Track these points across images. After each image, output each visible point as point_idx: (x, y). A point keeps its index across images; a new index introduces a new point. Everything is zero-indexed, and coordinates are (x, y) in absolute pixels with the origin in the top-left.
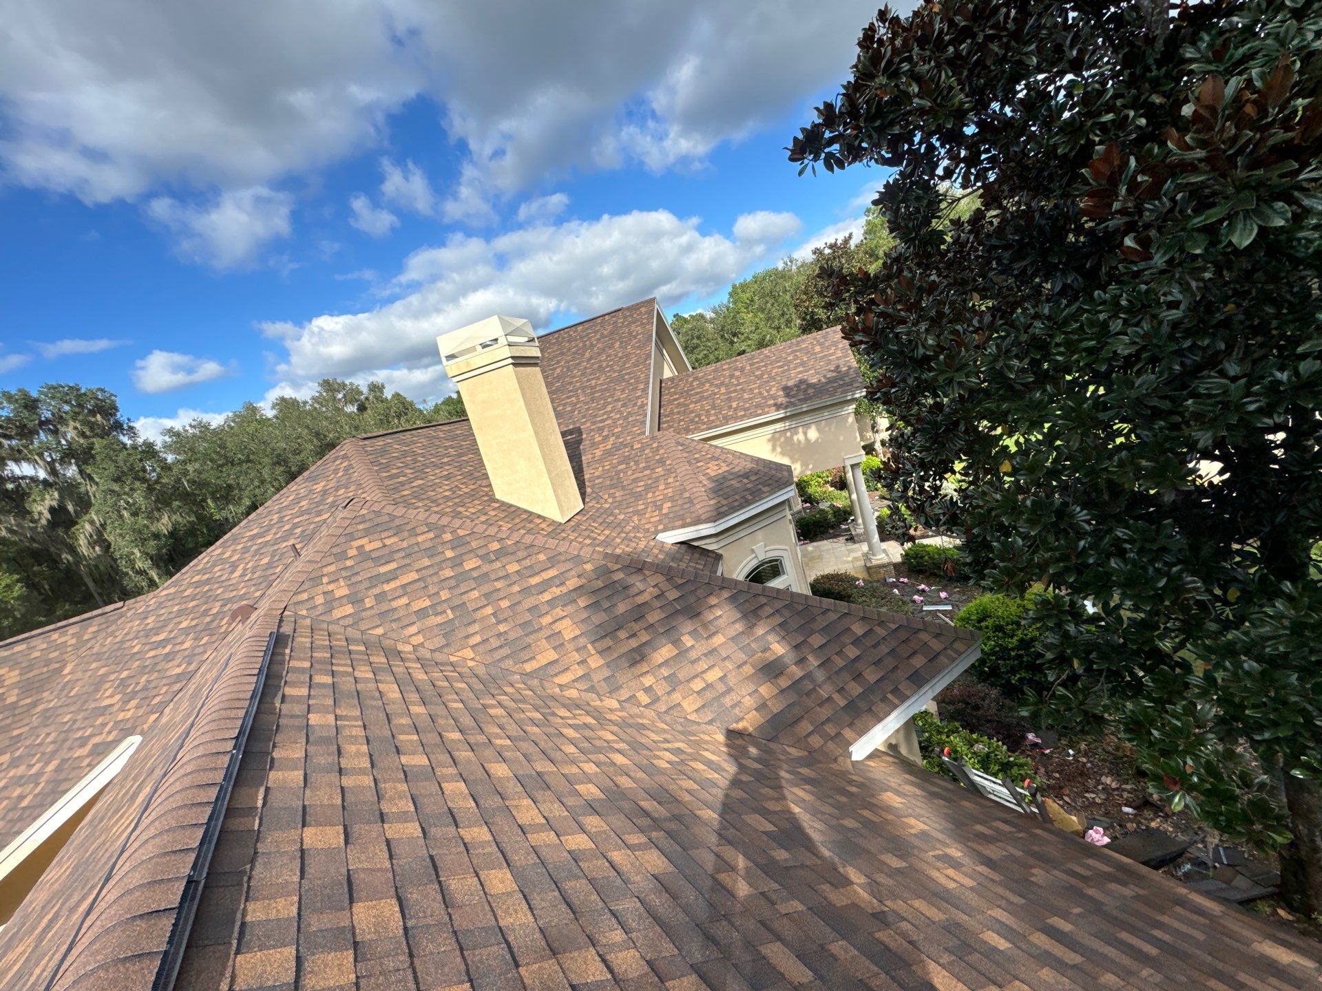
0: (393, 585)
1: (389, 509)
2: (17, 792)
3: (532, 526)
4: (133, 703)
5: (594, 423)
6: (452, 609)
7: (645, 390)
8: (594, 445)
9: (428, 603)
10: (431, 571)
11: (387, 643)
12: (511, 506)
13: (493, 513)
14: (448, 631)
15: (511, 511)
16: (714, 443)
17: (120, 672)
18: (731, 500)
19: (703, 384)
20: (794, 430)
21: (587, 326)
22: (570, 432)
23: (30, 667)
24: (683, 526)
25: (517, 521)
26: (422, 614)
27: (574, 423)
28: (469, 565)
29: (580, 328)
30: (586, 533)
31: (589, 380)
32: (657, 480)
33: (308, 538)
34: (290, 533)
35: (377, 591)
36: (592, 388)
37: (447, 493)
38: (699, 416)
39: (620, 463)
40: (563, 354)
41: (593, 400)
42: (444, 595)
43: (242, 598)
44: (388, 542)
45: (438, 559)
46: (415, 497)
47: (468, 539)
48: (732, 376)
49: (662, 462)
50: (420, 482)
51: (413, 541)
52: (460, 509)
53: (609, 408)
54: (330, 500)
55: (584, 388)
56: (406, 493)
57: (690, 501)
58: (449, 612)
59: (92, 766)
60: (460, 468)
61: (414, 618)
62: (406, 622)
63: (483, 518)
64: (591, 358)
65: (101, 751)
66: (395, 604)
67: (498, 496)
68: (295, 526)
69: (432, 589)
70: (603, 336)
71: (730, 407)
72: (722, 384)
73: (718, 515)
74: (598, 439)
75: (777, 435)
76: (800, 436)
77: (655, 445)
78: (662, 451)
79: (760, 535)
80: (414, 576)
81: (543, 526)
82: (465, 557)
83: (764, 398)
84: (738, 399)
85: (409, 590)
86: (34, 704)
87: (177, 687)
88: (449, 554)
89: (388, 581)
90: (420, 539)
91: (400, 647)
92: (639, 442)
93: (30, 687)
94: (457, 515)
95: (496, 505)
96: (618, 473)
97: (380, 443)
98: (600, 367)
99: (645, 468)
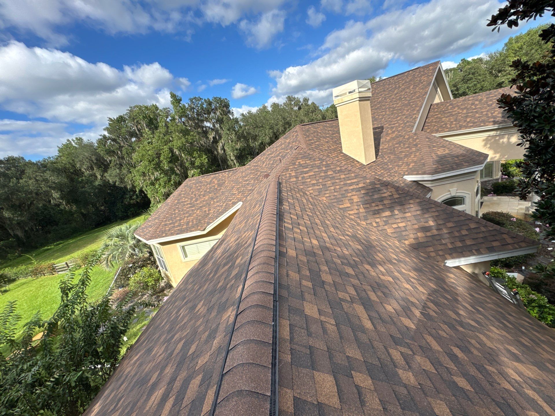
0: (307, 175)
1: (309, 152)
2: (218, 208)
3: (353, 164)
4: (240, 194)
5: (390, 125)
6: (322, 185)
7: (419, 111)
8: (387, 134)
9: (315, 182)
10: (318, 173)
11: (303, 191)
12: (347, 156)
13: (340, 157)
14: (320, 191)
15: (347, 158)
16: (446, 139)
17: (237, 186)
18: (444, 166)
19: (454, 108)
20: (502, 136)
21: (399, 76)
22: (378, 128)
23: (219, 181)
24: (417, 174)
25: (348, 161)
26: (314, 185)
27: (381, 124)
28: (329, 173)
29: (396, 78)
30: (373, 170)
31: (393, 104)
32: (411, 153)
33: (283, 157)
34: (278, 155)
35: (302, 176)
36: (394, 108)
37: (326, 148)
38: (446, 124)
39: (397, 144)
40: (384, 91)
41: (392, 114)
42: (321, 181)
43: (265, 172)
44: (307, 162)
45: (320, 169)
46: (316, 148)
47: (330, 165)
48: (473, 104)
49: (416, 145)
50: (318, 143)
51: (314, 163)
52: (330, 154)
53: (399, 118)
54: (290, 146)
55: (390, 108)
56: (313, 146)
57: (424, 164)
58: (321, 186)
59: (232, 206)
60: (332, 139)
61: (311, 186)
62: (309, 186)
63: (337, 159)
64: (397, 93)
65: (234, 204)
66: (307, 180)
67: (344, 151)
68: (280, 153)
69: (317, 178)
70: (405, 83)
71: (465, 121)
72: (465, 108)
73: (436, 172)
74: (390, 132)
75: (490, 138)
76: (505, 140)
77: (415, 137)
78: (417, 141)
79: (456, 184)
80: (313, 173)
81: (358, 165)
82: (329, 170)
83: (488, 117)
84: (472, 117)
85: (311, 177)
86: (220, 189)
87: (250, 192)
88: (324, 169)
89: (306, 174)
90: (316, 162)
91: (307, 192)
92: (408, 135)
93: (220, 185)
94: (328, 156)
95: (342, 155)
96: (394, 148)
97: (307, 127)
98: (400, 98)
99: (407, 147)
